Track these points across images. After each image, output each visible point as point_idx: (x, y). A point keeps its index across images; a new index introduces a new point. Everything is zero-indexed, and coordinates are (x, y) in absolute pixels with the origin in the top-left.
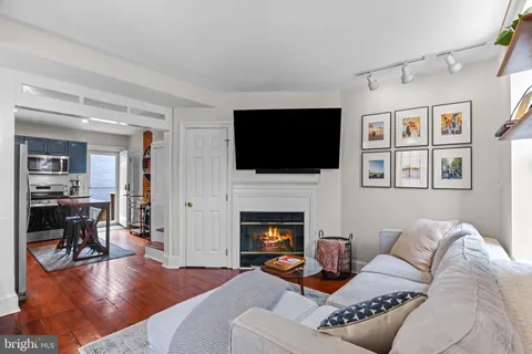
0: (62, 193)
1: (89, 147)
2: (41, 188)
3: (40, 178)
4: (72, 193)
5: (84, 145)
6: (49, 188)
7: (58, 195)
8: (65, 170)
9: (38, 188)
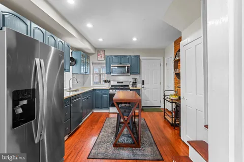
4: (133, 86)
5: (138, 57)
8: (128, 72)
9: (118, 83)
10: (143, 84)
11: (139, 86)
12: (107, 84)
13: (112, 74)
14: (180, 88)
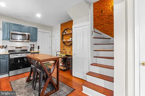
0: (27, 50)
1: (38, 30)
2: (18, 48)
3: (17, 43)
4: (31, 50)
5: (36, 29)
6: (21, 48)
7: (25, 51)
8: (28, 39)
9: (16, 48)
10: (39, 48)
11: (36, 50)
12: (4, 49)
13: (11, 40)
14: (72, 50)
